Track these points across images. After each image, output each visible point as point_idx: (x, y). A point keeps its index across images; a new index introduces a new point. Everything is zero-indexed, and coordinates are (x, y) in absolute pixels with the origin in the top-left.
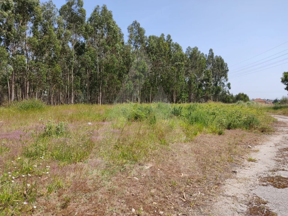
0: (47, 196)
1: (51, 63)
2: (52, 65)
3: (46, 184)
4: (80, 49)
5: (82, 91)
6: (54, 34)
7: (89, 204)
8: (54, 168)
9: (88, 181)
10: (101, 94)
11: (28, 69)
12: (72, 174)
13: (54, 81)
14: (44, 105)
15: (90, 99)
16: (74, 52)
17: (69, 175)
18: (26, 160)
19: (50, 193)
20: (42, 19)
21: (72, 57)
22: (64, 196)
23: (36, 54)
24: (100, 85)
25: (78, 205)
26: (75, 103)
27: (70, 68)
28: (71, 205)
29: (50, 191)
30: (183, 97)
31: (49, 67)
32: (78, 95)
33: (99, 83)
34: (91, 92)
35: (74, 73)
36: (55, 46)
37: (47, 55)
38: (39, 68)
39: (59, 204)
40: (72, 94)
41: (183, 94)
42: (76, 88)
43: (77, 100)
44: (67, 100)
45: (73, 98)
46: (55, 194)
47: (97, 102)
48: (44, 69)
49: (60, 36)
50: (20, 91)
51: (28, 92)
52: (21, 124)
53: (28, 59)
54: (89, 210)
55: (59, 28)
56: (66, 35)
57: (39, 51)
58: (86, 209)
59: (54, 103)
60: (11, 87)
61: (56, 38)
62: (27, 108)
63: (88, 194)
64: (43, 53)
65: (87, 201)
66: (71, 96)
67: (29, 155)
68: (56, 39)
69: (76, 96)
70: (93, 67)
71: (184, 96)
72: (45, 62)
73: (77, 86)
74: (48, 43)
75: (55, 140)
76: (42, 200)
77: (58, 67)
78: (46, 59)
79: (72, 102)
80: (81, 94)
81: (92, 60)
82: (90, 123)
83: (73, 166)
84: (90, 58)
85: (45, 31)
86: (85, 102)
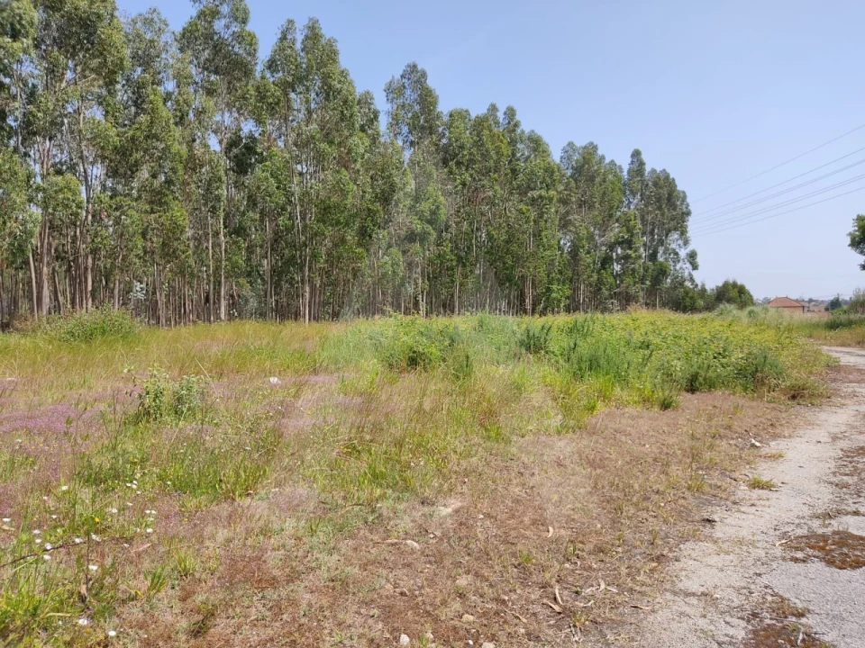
0: (149, 599)
1: (157, 200)
2: (161, 204)
3: (146, 565)
4: (243, 155)
5: (251, 283)
6: (166, 112)
7: (273, 624)
8: (167, 517)
9: (269, 553)
10: (307, 289)
11: (90, 217)
12: (222, 534)
13: (168, 252)
14: (140, 326)
15: (277, 305)
16: (225, 163)
17: (213, 537)
18: (86, 494)
19: (158, 591)
20: (127, 63)
21: (220, 179)
22: (199, 598)
23: (113, 173)
24: (305, 263)
25: (239, 626)
26: (231, 317)
27: (214, 210)
28: (220, 627)
29: (157, 582)
30: (554, 295)
31: (152, 212)
32: (239, 296)
33: (300, 257)
34: (278, 285)
35: (225, 227)
36: (167, 148)
37: (144, 173)
38: (123, 213)
39: (183, 623)
40: (222, 293)
41: (554, 287)
42: (234, 272)
43: (237, 309)
44: (207, 308)
45: (223, 303)
46: (171, 592)
47: (297, 316)
48: (134, 216)
49: (182, 118)
50: (64, 285)
51: (90, 288)
52: (71, 386)
53: (88, 188)
54: (272, 640)
55: (179, 94)
56: (200, 113)
57: (121, 163)
58: (263, 637)
59: (168, 320)
60: (39, 273)
61: (172, 121)
62: (89, 337)
63: (269, 593)
64: (135, 168)
65: (268, 613)
66: (219, 301)
67: (95, 479)
68: (172, 126)
69: (232, 296)
70: (283, 209)
71: (559, 291)
72: (140, 197)
73: (235, 266)
74: (147, 137)
75: (172, 429)
76: (134, 612)
77: (179, 212)
78: (142, 189)
79: (223, 316)
80: (247, 291)
81: (278, 188)
82: (274, 380)
83: (225, 509)
84: (272, 180)
85: (139, 102)
86: (261, 315)
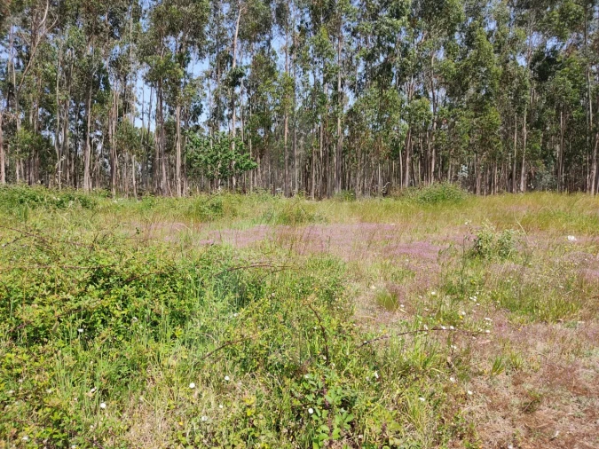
0: (491, 377)
1: (480, 107)
2: (482, 110)
3: (487, 354)
4: (545, 66)
5: (546, 163)
6: (489, 45)
7: (588, 423)
8: (500, 325)
9: (580, 370)
10: (595, 167)
11: (435, 124)
12: (541, 346)
13: (485, 143)
14: (465, 194)
15: (566, 180)
16: (530, 74)
17: (533, 346)
18: (447, 299)
19: (498, 374)
20: (463, 17)
21: (525, 88)
22: (528, 386)
23: (451, 93)
24: (594, 146)
25: (560, 417)
26: (529, 189)
27: (519, 111)
28: (544, 412)
29: (497, 367)
31: (476, 117)
32: (535, 173)
33: (590, 141)
34: (567, 165)
35: (528, 123)
36: (489, 70)
37: (471, 91)
38: (457, 120)
39: (516, 401)
40: (523, 172)
42: (532, 156)
43: (533, 184)
44: (510, 183)
45: (523, 179)
46: (506, 377)
47: (584, 188)
48: (465, 120)
49: (500, 47)
50: (418, 168)
51: (433, 170)
52: (428, 231)
53: (436, 106)
54: (588, 435)
55: (499, 30)
56: (514, 41)
57: (456, 86)
58: (582, 431)
59: (482, 191)
60: (404, 163)
61: (492, 50)
62: (435, 201)
63: (583, 399)
64: (465, 88)
65: (583, 414)
66: (520, 176)
67: (449, 290)
68: (492, 54)
69: (530, 174)
70: (577, 103)
72: (468, 108)
73: (534, 151)
74: (475, 65)
75: (498, 268)
76: (482, 383)
77: (495, 115)
78: (471, 101)
79: (522, 189)
80: (542, 169)
81: (573, 87)
82: (572, 238)
83: (542, 328)
84: (569, 82)
85: (470, 41)
86: (553, 188)
